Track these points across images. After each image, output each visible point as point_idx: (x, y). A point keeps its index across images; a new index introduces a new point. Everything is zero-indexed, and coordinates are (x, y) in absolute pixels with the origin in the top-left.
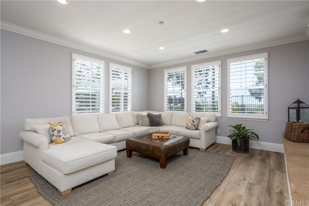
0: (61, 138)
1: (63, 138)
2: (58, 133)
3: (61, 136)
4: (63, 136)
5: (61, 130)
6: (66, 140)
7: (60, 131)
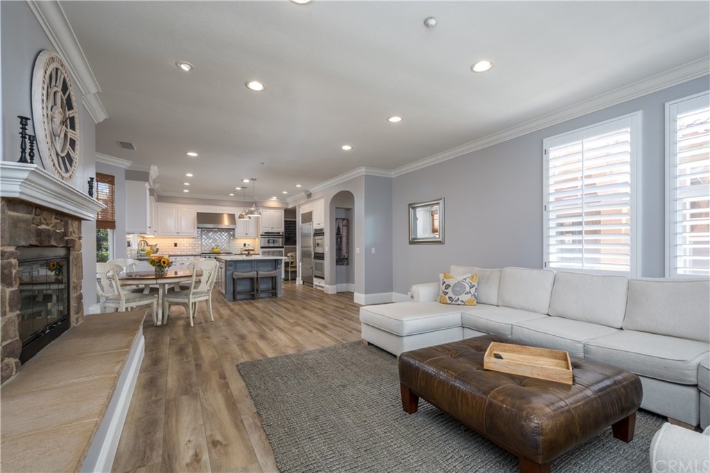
0: (447, 297)
1: (449, 298)
2: (446, 289)
3: (447, 293)
4: (450, 294)
5: (452, 286)
6: (454, 302)
7: (450, 286)
